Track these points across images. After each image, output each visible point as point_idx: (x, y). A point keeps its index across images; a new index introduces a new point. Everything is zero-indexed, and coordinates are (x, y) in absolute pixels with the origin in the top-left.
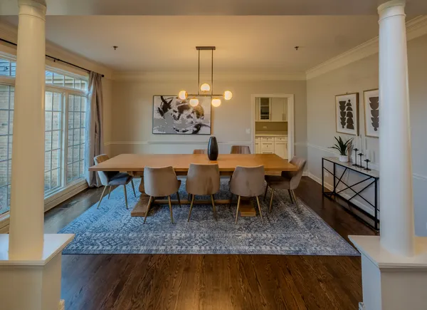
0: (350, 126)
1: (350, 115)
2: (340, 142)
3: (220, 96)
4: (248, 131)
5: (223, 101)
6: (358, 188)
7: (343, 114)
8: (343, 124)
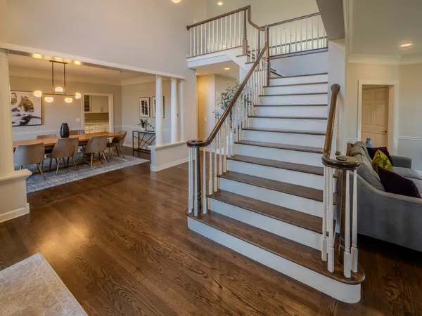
0: (146, 114)
1: (146, 108)
2: (142, 121)
3: (73, 96)
4: (78, 120)
5: (74, 99)
6: (149, 142)
7: (143, 107)
8: (143, 112)
